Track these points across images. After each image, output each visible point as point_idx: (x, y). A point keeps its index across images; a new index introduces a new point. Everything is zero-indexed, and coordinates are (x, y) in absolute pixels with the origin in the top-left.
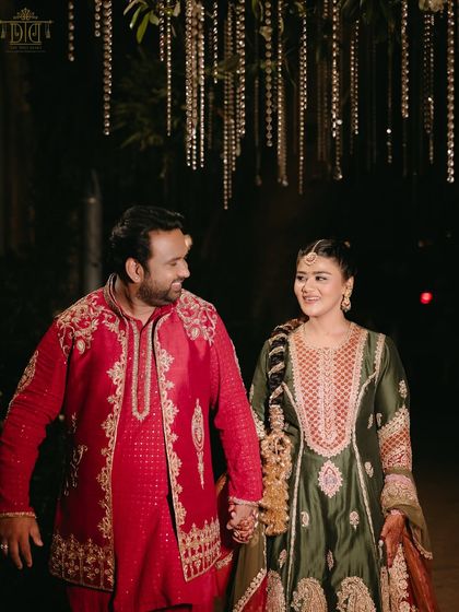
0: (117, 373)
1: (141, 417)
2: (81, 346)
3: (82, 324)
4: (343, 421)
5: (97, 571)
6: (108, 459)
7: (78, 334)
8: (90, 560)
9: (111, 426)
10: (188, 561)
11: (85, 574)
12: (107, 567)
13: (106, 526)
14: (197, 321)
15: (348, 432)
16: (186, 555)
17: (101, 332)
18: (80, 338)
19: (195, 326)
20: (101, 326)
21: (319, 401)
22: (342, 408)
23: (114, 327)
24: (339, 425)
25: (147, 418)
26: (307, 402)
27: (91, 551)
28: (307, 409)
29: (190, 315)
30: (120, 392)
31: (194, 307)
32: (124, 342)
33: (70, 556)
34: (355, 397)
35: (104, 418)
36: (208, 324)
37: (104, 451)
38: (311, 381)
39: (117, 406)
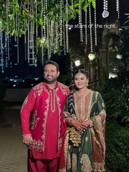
0: (47, 101)
1: (53, 112)
2: (39, 94)
3: (39, 90)
4: (87, 114)
5: (40, 148)
6: (45, 121)
7: (38, 92)
8: (39, 145)
9: (46, 113)
10: (59, 146)
11: (37, 148)
12: (43, 147)
13: (43, 137)
14: (65, 91)
15: (88, 117)
16: (59, 145)
17: (43, 92)
18: (39, 93)
19: (64, 92)
20: (43, 91)
21: (81, 109)
22: (87, 110)
23: (46, 91)
24: (86, 115)
25: (55, 112)
26: (78, 109)
27: (39, 143)
28: (78, 111)
29: (63, 89)
30: (48, 106)
31: (64, 87)
32: (49, 94)
33: (33, 144)
34: (90, 107)
35: (44, 111)
36: (67, 91)
37: (44, 119)
38: (79, 104)
39: (48, 109)
